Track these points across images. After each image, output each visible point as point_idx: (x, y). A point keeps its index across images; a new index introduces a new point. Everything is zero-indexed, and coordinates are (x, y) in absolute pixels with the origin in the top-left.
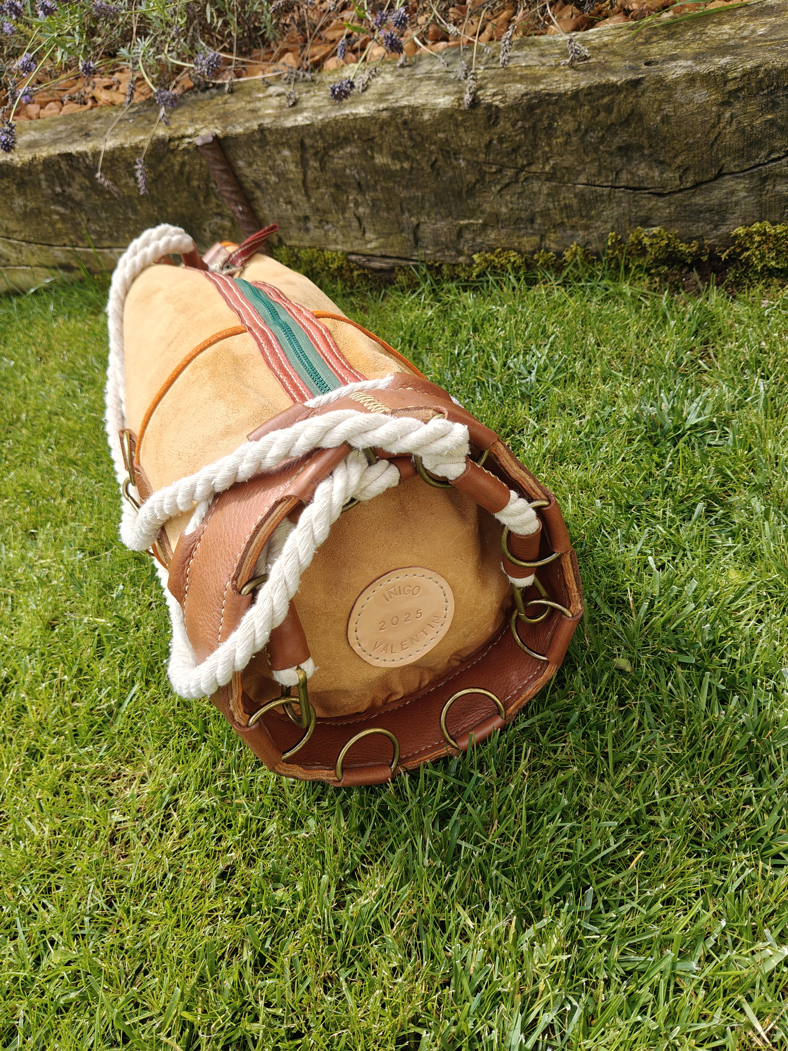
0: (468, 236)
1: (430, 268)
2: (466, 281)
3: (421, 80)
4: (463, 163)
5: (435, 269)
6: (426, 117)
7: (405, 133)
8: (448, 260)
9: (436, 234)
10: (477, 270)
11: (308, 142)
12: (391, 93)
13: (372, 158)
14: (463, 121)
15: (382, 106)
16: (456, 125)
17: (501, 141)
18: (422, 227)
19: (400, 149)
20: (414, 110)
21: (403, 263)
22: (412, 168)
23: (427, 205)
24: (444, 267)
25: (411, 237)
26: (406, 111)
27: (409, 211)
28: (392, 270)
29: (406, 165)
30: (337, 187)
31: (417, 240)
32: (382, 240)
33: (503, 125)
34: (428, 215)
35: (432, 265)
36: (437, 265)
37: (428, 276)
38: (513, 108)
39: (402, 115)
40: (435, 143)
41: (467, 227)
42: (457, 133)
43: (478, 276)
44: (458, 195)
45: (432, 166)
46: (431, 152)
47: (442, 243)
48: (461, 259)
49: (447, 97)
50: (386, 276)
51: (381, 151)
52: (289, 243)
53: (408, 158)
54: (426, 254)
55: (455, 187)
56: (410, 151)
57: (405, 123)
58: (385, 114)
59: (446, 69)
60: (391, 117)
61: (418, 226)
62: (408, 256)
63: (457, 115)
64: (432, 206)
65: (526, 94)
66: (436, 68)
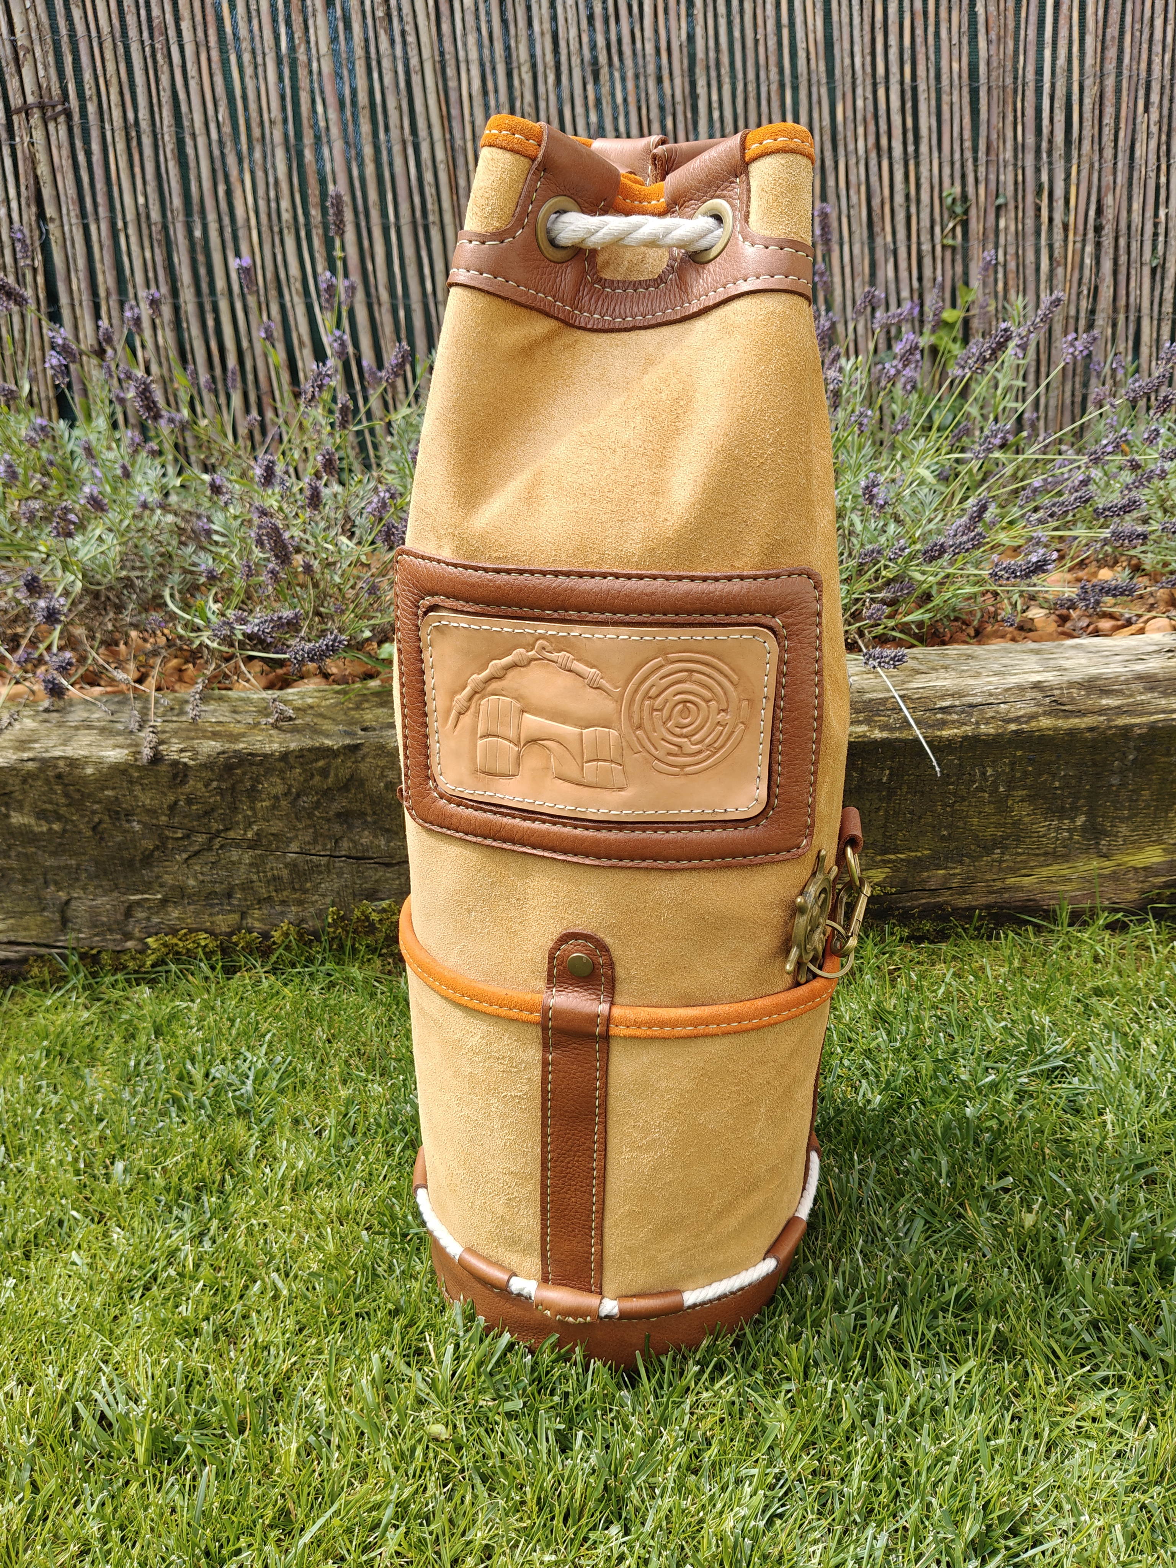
0: (140, 914)
1: (83, 956)
2: (136, 972)
3: (77, 728)
4: (137, 827)
5: (91, 959)
6: (89, 771)
7: (59, 789)
8: (111, 946)
9: (94, 912)
10: (153, 957)
12: (36, 741)
14: (141, 778)
15: (26, 755)
16: (131, 782)
17: (189, 802)
18: (74, 903)
19: (49, 807)
20: (73, 763)
21: (43, 951)
22: (65, 831)
23: (84, 876)
24: (104, 956)
25: (57, 917)
26: (61, 763)
27: (56, 883)
28: (24, 961)
29: (56, 827)
31: (65, 921)
32: (12, 921)
33: (193, 785)
34: (84, 889)
35: (86, 953)
36: (94, 952)
37: (82, 968)
38: (204, 766)
39: (56, 767)
40: (99, 802)
41: (138, 903)
42: (131, 791)
43: (153, 966)
44: (129, 865)
45: (94, 829)
46: (94, 812)
47: (103, 924)
48: (130, 944)
49: (118, 750)
50: (14, 969)
51: (20, 809)
53: (59, 818)
54: (78, 939)
55: (125, 854)
56: (63, 811)
57: (59, 776)
58: (31, 765)
59: (110, 718)
60: (39, 769)
61: (68, 902)
62: (50, 941)
63: (131, 770)
64: (90, 878)
65: (223, 752)
66: (96, 716)
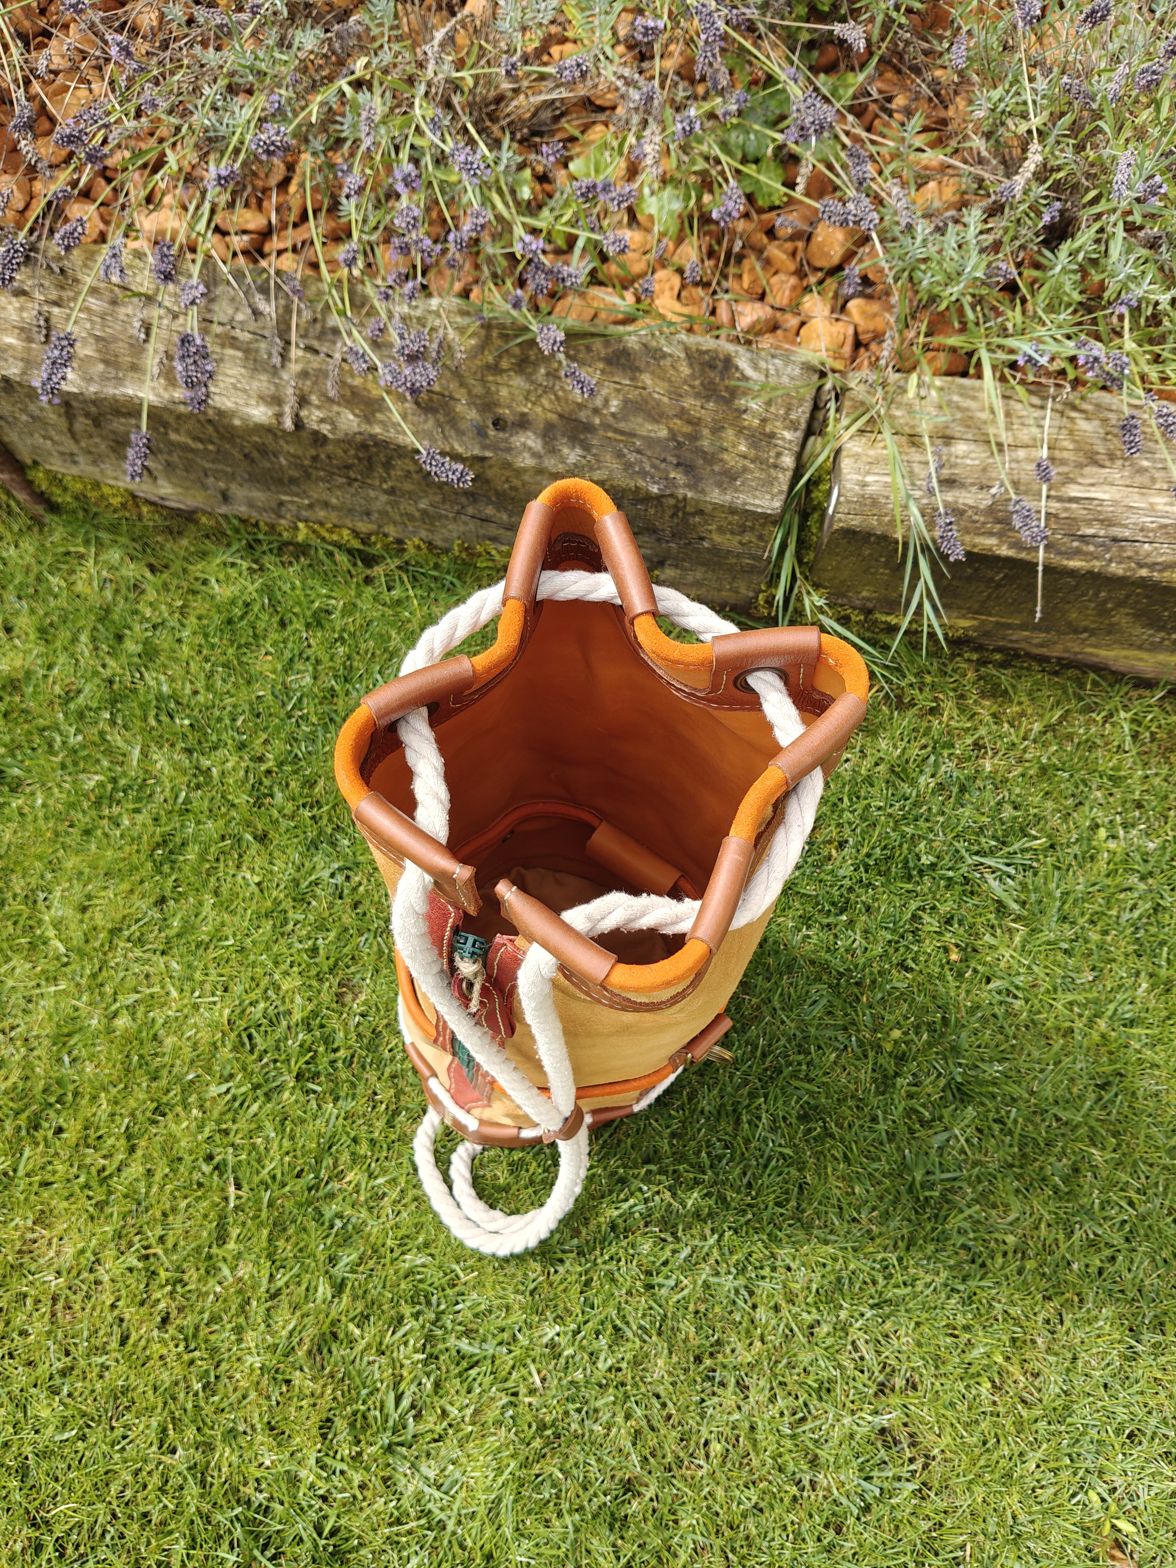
0: (291, 508)
4: (283, 462)
11: (74, 404)
13: (166, 434)
17: (329, 457)
29: (211, 447)
30: (117, 442)
32: (180, 491)
33: (333, 449)
34: (240, 485)
38: (344, 440)
40: (248, 442)
41: (289, 502)
42: (276, 442)
44: (279, 480)
45: (245, 455)
46: (244, 447)
47: (259, 507)
49: (263, 406)
51: (177, 431)
52: (48, 467)
53: (212, 443)
54: (237, 511)
55: (275, 474)
56: (215, 440)
57: (210, 421)
61: (227, 489)
63: (276, 431)
64: (245, 481)
65: (360, 433)
